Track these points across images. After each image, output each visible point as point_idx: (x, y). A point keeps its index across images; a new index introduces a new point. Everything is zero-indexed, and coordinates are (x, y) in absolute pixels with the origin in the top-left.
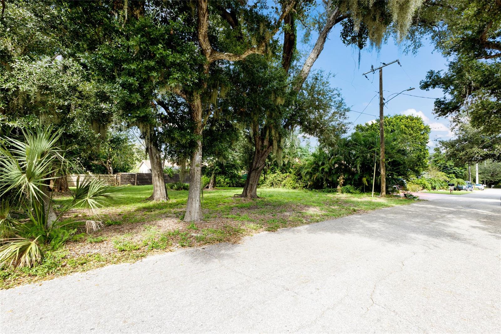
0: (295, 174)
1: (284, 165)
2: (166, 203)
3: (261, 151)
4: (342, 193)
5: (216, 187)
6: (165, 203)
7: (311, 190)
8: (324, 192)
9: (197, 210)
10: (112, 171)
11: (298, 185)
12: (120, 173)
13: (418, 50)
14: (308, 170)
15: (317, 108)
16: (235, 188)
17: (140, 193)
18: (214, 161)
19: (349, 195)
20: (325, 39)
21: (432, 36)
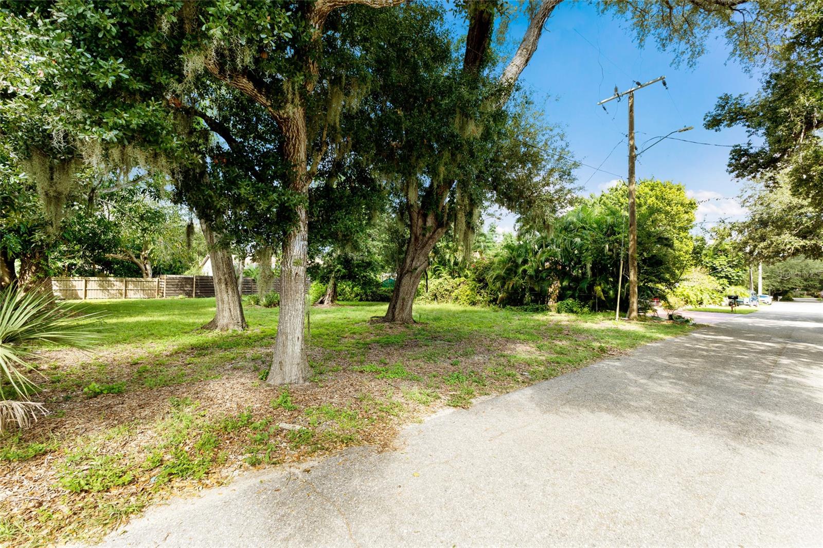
0: (474, 280)
1: (456, 264)
2: (240, 335)
3: (421, 237)
4: (559, 312)
5: (337, 302)
6: (238, 335)
7: (504, 307)
8: (526, 311)
9: (297, 360)
10: (150, 272)
11: (481, 298)
12: (165, 277)
13: (698, 59)
14: (498, 272)
15: (523, 160)
16: (371, 303)
17: (196, 314)
18: (334, 255)
19: (572, 317)
20: (540, 29)
21: (728, 32)
